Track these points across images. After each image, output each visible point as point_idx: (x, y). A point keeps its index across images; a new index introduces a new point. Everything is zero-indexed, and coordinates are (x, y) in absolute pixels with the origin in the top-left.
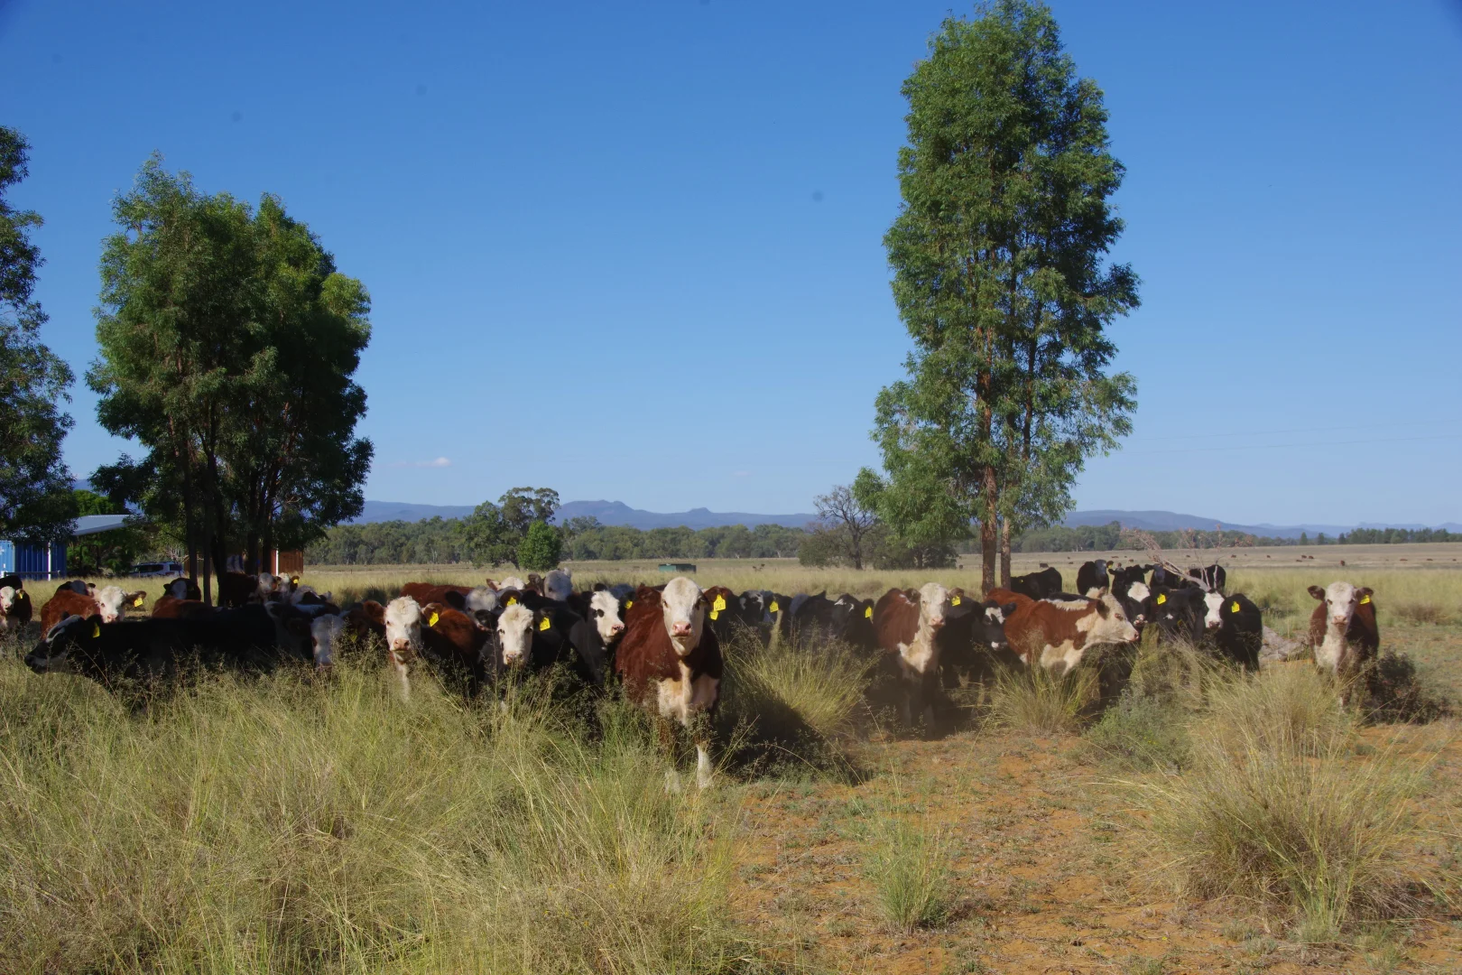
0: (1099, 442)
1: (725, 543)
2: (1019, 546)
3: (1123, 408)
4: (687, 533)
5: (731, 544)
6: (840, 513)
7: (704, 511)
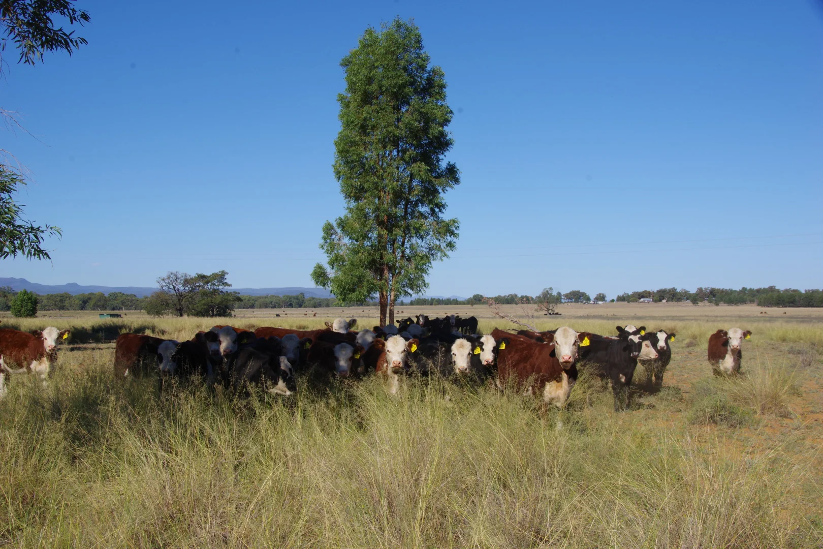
0: (439, 254)
1: (92, 303)
2: (253, 305)
3: (452, 236)
4: (69, 297)
5: (96, 303)
6: (171, 287)
7: (75, 285)
